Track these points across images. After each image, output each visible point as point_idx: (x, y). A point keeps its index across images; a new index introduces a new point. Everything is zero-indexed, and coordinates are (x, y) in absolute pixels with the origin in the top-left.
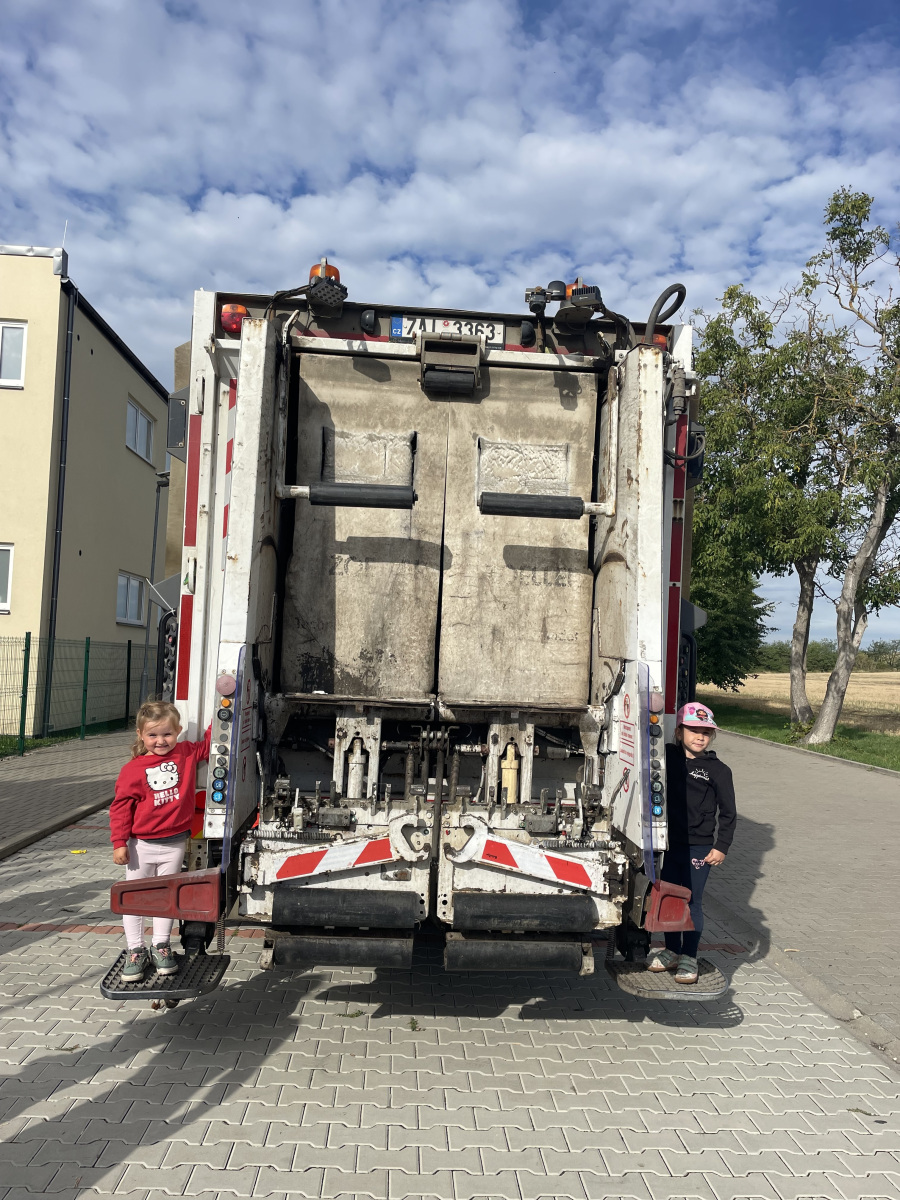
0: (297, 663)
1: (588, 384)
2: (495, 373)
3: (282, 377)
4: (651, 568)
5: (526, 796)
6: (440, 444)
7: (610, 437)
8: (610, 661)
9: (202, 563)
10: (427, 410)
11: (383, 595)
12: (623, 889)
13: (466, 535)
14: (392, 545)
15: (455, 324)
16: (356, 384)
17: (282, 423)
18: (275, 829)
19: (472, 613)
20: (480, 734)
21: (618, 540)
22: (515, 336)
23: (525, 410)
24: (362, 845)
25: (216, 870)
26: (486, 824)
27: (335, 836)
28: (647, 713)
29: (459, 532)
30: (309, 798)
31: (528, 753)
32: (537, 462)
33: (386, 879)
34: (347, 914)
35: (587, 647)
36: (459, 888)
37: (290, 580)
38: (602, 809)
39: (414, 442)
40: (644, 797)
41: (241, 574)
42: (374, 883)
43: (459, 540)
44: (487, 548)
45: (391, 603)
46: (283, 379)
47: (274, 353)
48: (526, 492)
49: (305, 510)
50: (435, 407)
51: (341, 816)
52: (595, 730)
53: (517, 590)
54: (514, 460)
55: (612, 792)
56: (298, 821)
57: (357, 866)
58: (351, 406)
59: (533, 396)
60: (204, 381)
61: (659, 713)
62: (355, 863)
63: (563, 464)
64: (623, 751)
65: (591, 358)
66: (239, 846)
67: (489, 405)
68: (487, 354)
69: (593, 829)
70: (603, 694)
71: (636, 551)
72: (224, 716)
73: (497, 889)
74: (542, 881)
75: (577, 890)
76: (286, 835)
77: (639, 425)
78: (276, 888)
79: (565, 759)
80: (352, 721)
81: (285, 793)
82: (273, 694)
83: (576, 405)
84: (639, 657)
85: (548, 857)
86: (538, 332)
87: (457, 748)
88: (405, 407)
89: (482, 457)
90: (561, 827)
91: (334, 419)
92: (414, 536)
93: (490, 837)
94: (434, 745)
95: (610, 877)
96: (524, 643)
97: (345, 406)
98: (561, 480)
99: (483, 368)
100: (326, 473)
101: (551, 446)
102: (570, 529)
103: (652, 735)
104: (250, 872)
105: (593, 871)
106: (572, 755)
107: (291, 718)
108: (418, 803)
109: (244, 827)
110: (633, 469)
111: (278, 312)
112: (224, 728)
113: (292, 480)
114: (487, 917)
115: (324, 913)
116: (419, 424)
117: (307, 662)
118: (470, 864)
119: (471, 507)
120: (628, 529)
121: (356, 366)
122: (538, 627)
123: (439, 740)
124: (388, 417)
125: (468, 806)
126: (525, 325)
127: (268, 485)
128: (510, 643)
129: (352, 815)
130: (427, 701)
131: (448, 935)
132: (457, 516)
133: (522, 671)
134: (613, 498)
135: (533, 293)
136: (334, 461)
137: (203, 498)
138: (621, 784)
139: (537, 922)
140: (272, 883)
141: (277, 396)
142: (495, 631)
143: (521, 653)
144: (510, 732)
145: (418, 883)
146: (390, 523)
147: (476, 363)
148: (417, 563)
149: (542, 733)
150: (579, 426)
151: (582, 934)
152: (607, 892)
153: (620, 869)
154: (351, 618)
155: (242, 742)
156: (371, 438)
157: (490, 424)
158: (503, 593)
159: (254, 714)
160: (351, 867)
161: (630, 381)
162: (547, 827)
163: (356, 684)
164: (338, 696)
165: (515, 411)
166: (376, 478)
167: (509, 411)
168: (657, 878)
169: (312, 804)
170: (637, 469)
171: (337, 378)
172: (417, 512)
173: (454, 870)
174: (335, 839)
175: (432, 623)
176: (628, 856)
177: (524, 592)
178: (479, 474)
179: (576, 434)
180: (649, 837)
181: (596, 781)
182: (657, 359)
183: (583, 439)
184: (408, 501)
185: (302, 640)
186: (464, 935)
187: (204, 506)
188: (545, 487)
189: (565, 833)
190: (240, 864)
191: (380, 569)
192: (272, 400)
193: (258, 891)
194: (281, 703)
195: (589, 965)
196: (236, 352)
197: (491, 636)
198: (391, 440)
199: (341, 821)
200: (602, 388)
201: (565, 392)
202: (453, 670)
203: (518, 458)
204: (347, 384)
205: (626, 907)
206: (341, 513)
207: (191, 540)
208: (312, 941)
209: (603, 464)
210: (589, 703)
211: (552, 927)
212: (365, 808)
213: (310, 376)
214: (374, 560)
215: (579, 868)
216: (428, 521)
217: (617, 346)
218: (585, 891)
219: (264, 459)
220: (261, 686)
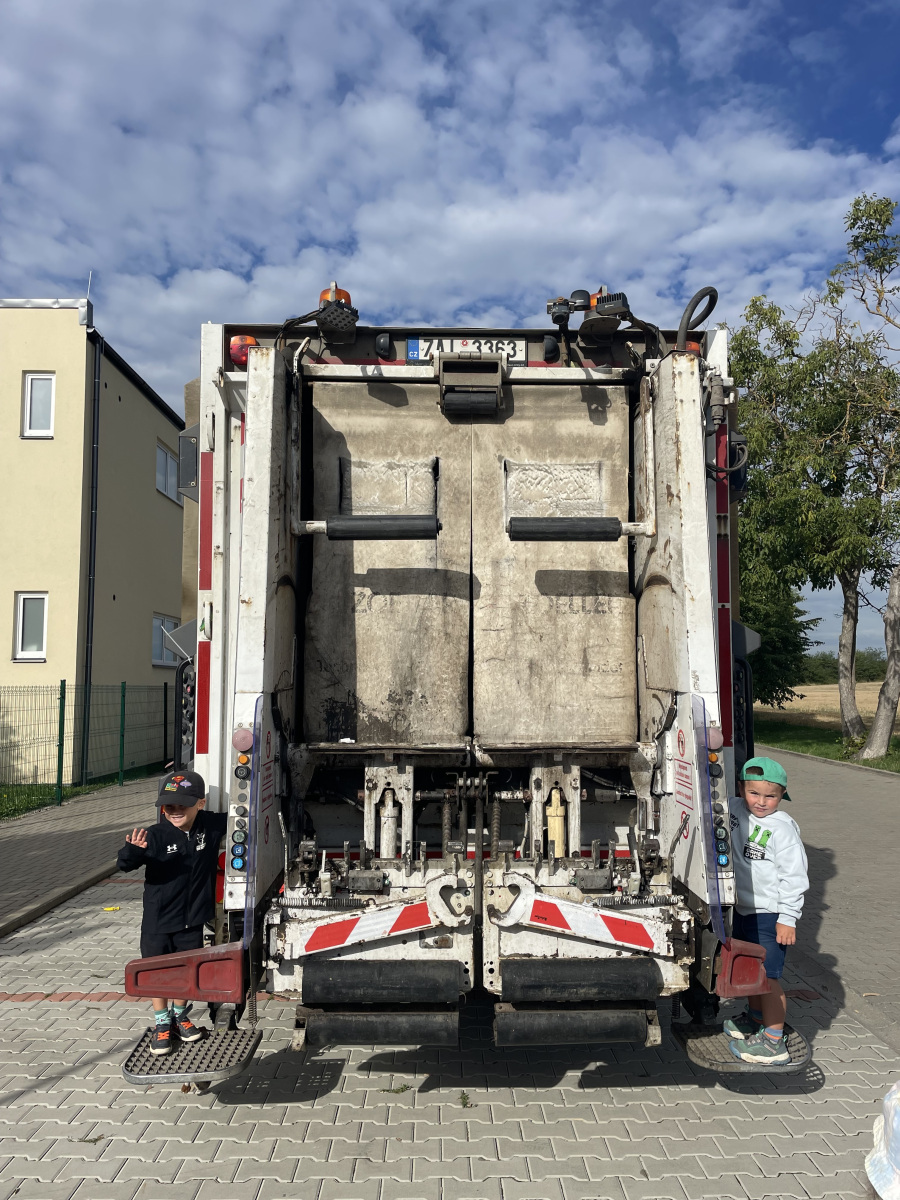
0: (321, 709)
1: (617, 397)
2: (518, 391)
3: (294, 408)
4: (699, 591)
5: (575, 845)
6: (463, 469)
7: (646, 452)
8: (659, 693)
9: (218, 607)
10: (448, 434)
11: (410, 632)
12: (689, 950)
13: (496, 563)
14: (418, 578)
15: (474, 343)
16: (373, 411)
17: (296, 456)
18: (302, 896)
19: (507, 647)
20: (521, 779)
21: (660, 561)
22: (538, 351)
23: (552, 428)
24: (397, 911)
25: (239, 945)
26: (533, 882)
27: (367, 901)
28: (705, 751)
29: (488, 560)
30: (337, 861)
31: (575, 798)
32: (569, 483)
33: (426, 947)
34: (384, 988)
35: (633, 678)
36: (506, 954)
37: (310, 620)
38: (660, 860)
39: (435, 468)
40: (707, 845)
41: (256, 619)
42: (413, 951)
43: (488, 570)
44: (519, 577)
45: (420, 639)
46: (295, 410)
47: (283, 383)
48: (558, 515)
49: (323, 546)
50: (457, 430)
51: (374, 879)
52: (647, 769)
53: (553, 620)
54: (544, 481)
55: (671, 838)
56: (326, 887)
57: (393, 934)
58: (368, 435)
59: (560, 413)
60: (214, 416)
61: (718, 750)
62: (392, 931)
63: (595, 483)
64: (679, 793)
65: (621, 370)
66: (263, 917)
67: (513, 425)
68: (509, 371)
69: (652, 883)
70: (654, 729)
71: (682, 572)
72: (243, 774)
73: (549, 954)
74: (597, 943)
75: (638, 952)
76: (314, 903)
77: (677, 437)
78: (305, 961)
79: (615, 802)
80: (382, 771)
81: (311, 856)
82: (297, 746)
83: (605, 420)
84: (692, 689)
85: (604, 918)
86: (562, 346)
87: (497, 795)
88: (425, 432)
89: (509, 480)
90: (616, 882)
91: (351, 448)
92: (440, 566)
93: (538, 897)
94: (472, 792)
95: (674, 936)
96: (564, 677)
97: (361, 434)
98: (595, 500)
99: (506, 387)
100: (344, 506)
101: (583, 465)
102: (607, 552)
103: (711, 775)
104: (276, 945)
105: (654, 930)
106: (623, 797)
107: (317, 769)
108: (457, 861)
109: (268, 896)
110: (673, 485)
111: (289, 341)
112: (243, 787)
113: (308, 514)
114: (539, 987)
115: (358, 988)
116: (440, 449)
117: (333, 708)
118: (517, 928)
119: (499, 533)
120: (671, 549)
121: (371, 392)
122: (578, 658)
123: (477, 787)
124: (407, 444)
125: (512, 863)
126: (548, 340)
127: (282, 521)
128: (549, 678)
129: (385, 877)
130: (462, 745)
131: (497, 1006)
132: (486, 544)
133: (564, 707)
134: (652, 517)
135: (555, 304)
136: (351, 493)
137: (217, 539)
138: (681, 832)
139: (595, 990)
140: (301, 957)
141: (288, 427)
142: (532, 665)
143: (561, 687)
144: (553, 776)
145: (461, 950)
146: (415, 554)
147: (498, 382)
148: (445, 595)
149: (589, 775)
150: (611, 442)
151: (646, 1001)
152: (672, 954)
153: (685, 925)
154: (377, 658)
155: (263, 800)
156: (390, 467)
157: (516, 445)
158: (539, 623)
159: (276, 768)
160: (386, 936)
161: (664, 392)
162: (601, 883)
163: (385, 729)
164: (365, 744)
165: (543, 429)
166: (397, 509)
167: (536, 431)
168: (727, 935)
169: (341, 867)
170: (678, 484)
171: (352, 406)
172: (443, 542)
173: (500, 936)
174: (368, 905)
175: (464, 660)
176: (692, 911)
177: (561, 622)
178: (507, 499)
179: (608, 451)
180: (715, 890)
181: (651, 826)
182: (692, 366)
183: (616, 456)
184: (431, 531)
185: (325, 684)
186: (514, 1005)
187: (218, 547)
188: (577, 508)
189: (621, 889)
190: (265, 937)
191: (407, 603)
192: (284, 432)
193: (286, 966)
194: (305, 755)
195: (655, 1035)
196: (243, 385)
197: (528, 671)
198: (412, 467)
199: (373, 885)
200: (633, 400)
201: (593, 407)
202: (489, 709)
203: (547, 479)
204: (364, 412)
205: (694, 971)
206: (360, 547)
207: (206, 584)
208: (347, 1018)
209: (639, 480)
210: (639, 740)
211: (612, 996)
212: (399, 869)
213: (324, 406)
214: (399, 594)
215: (640, 927)
216: (454, 551)
217: (646, 356)
218: (646, 953)
219: (277, 495)
220: (282, 737)
